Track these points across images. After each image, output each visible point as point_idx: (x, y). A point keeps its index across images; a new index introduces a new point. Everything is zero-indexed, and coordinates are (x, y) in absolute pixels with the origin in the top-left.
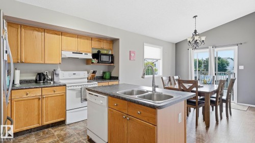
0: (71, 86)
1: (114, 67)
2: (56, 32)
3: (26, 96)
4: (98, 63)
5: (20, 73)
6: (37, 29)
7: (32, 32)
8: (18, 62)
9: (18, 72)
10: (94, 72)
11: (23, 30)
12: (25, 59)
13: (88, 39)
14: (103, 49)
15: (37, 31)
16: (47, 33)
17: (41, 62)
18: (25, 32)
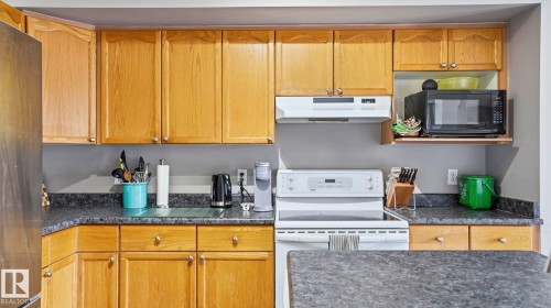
0: (291, 230)
1: (511, 150)
2: (258, 34)
3: (153, 248)
4: (420, 134)
5: (170, 174)
6: (202, 34)
7: (188, 46)
8: (154, 142)
9: (163, 171)
10: (406, 177)
11: (167, 44)
12: (172, 132)
13: (375, 40)
14: (449, 70)
15: (202, 39)
16: (231, 41)
17: (213, 140)
18: (172, 50)
